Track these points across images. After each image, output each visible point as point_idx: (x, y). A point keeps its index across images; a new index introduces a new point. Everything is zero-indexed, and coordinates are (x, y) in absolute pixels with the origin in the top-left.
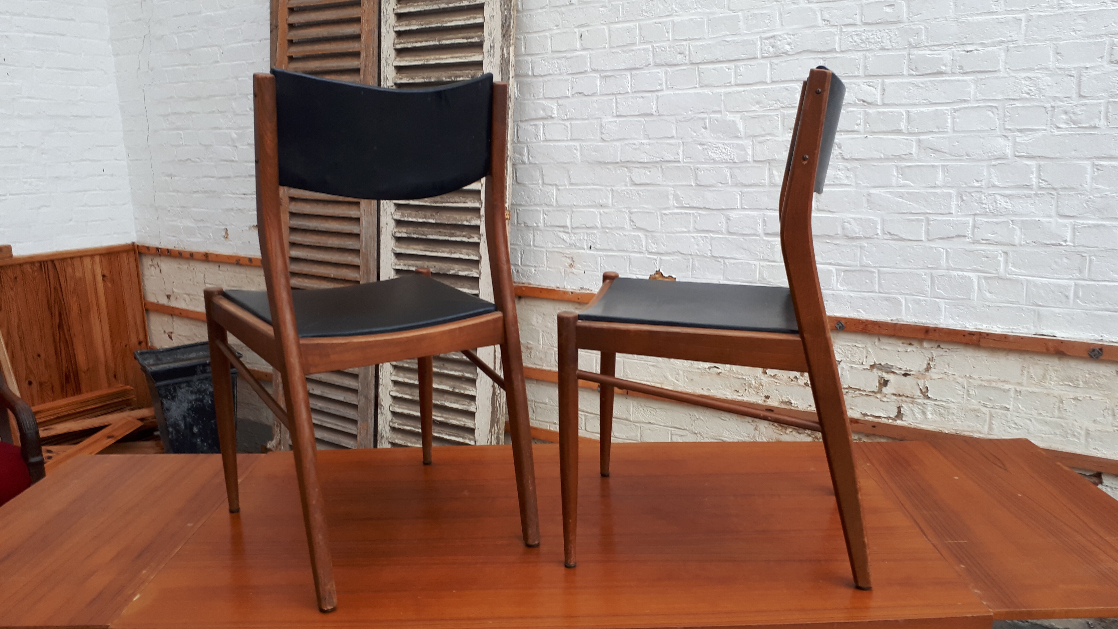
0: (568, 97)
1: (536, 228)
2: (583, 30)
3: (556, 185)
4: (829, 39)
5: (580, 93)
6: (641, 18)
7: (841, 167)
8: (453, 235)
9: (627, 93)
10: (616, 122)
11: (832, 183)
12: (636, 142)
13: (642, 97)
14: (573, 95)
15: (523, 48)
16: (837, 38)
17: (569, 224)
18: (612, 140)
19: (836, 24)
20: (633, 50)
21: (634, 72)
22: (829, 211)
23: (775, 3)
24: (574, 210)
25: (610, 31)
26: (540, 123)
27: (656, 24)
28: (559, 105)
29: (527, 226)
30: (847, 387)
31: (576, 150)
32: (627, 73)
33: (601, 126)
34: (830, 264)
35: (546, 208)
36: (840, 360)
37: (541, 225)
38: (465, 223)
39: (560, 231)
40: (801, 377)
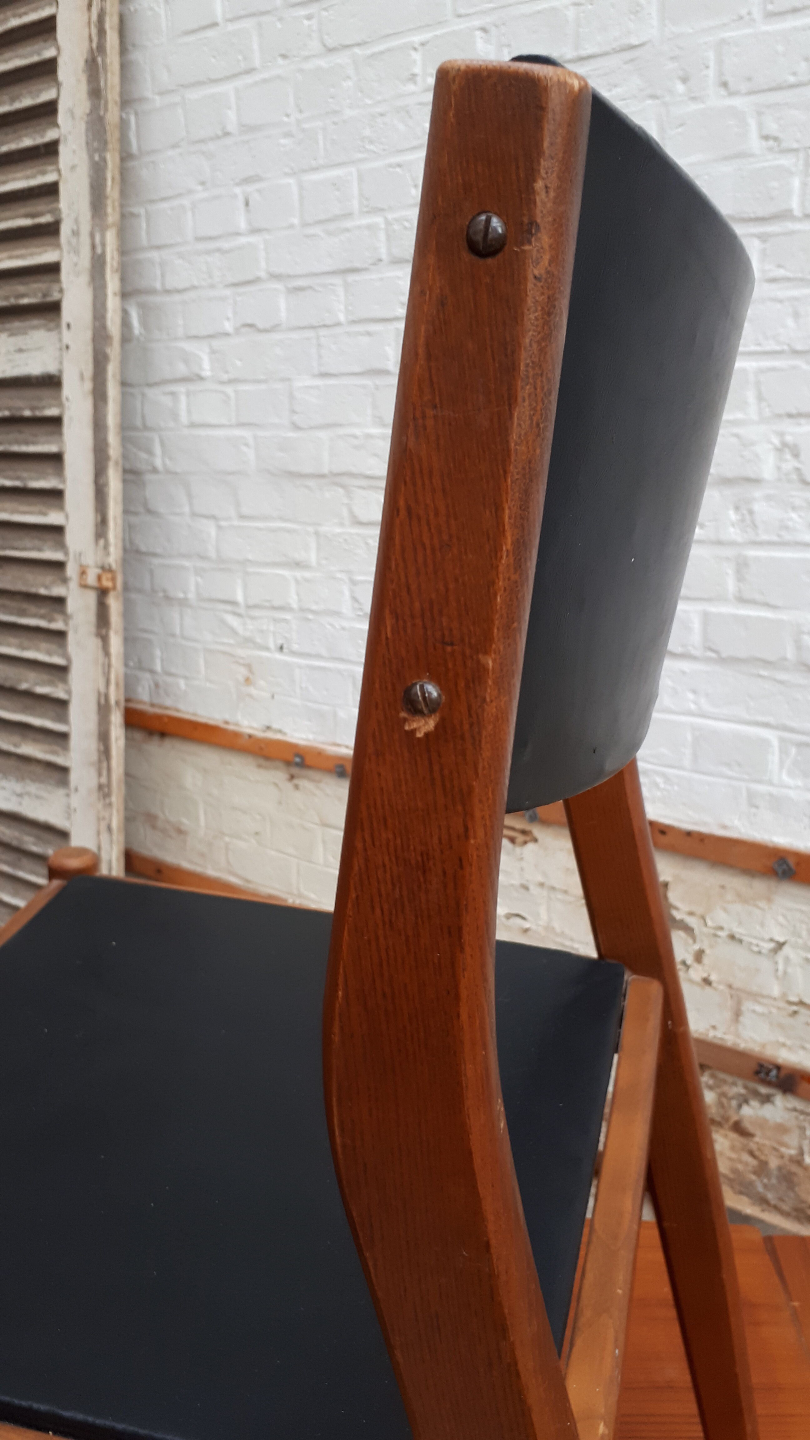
0: (227, 334)
1: (184, 603)
2: (250, 188)
3: (214, 518)
4: (775, 184)
5: (251, 326)
6: (360, 156)
7: (798, 502)
8: (23, 613)
9: (338, 324)
10: (317, 387)
11: (775, 538)
12: (357, 432)
13: (369, 334)
14: (237, 331)
15: (143, 234)
16: (796, 182)
17: (240, 598)
18: (312, 428)
19: (795, 145)
20: (347, 230)
21: (351, 278)
22: (767, 605)
23: (649, 102)
24: (251, 570)
25: (301, 187)
26: (181, 389)
27: (391, 170)
28: (213, 352)
29: (167, 598)
30: (795, 999)
31: (247, 445)
32: (337, 280)
33: (291, 397)
34: (766, 725)
35: (200, 564)
36: (781, 939)
37: (192, 596)
38: (43, 591)
39: (227, 612)
40: (696, 965)
